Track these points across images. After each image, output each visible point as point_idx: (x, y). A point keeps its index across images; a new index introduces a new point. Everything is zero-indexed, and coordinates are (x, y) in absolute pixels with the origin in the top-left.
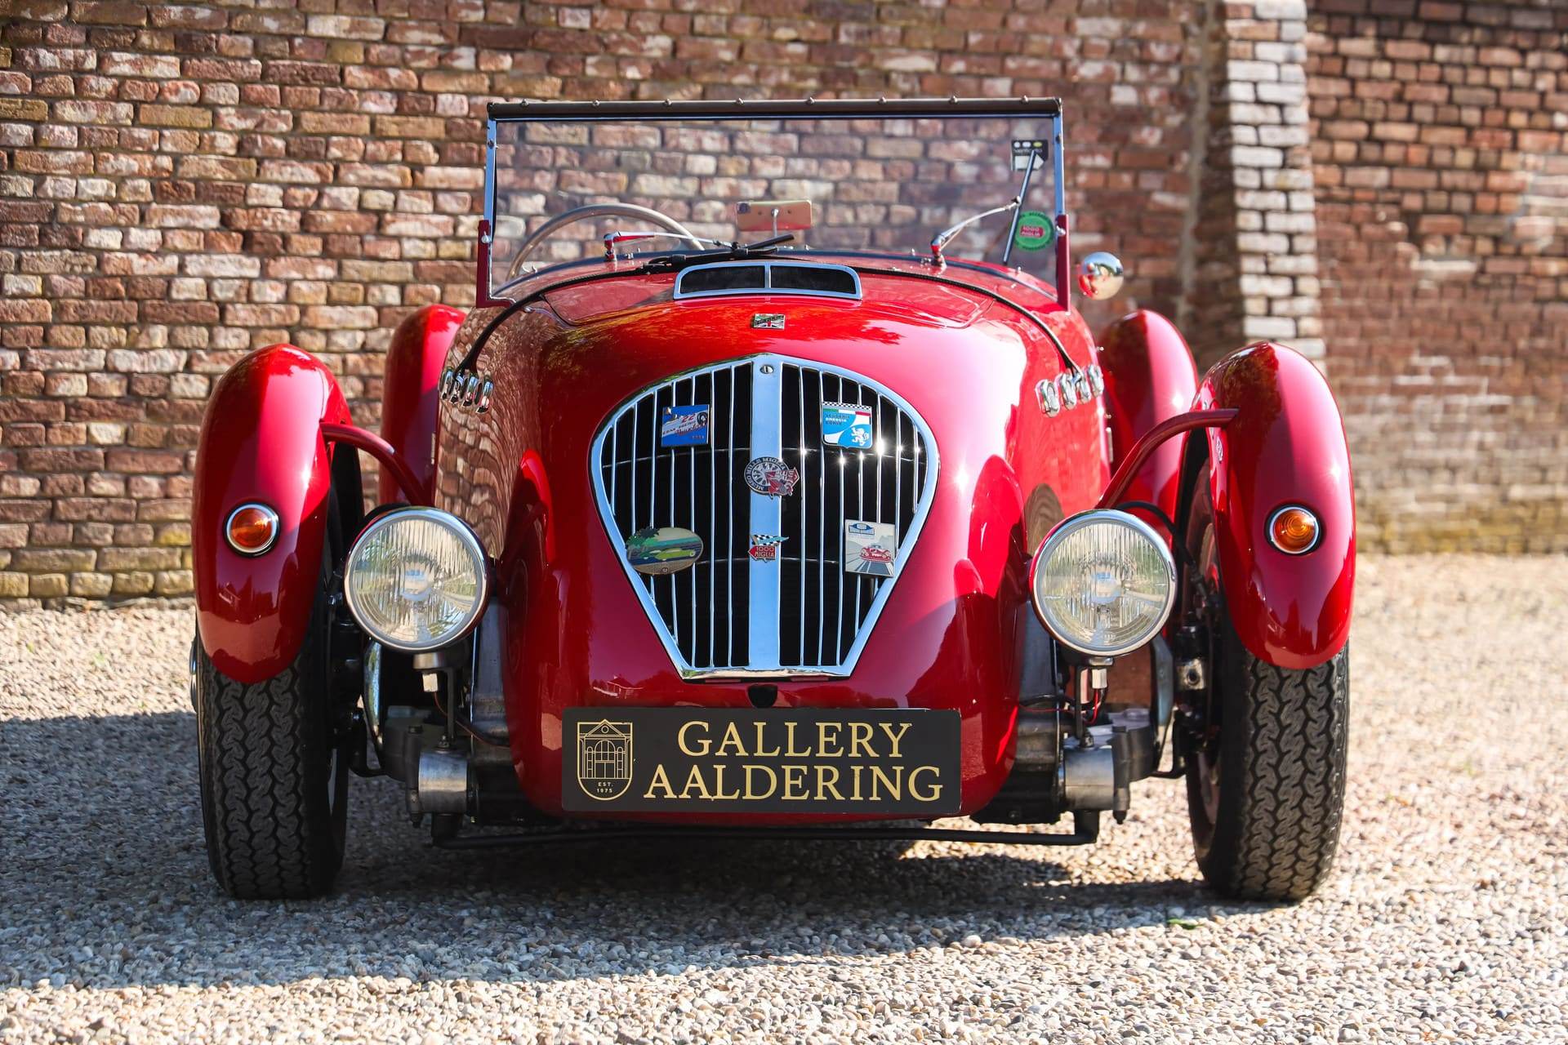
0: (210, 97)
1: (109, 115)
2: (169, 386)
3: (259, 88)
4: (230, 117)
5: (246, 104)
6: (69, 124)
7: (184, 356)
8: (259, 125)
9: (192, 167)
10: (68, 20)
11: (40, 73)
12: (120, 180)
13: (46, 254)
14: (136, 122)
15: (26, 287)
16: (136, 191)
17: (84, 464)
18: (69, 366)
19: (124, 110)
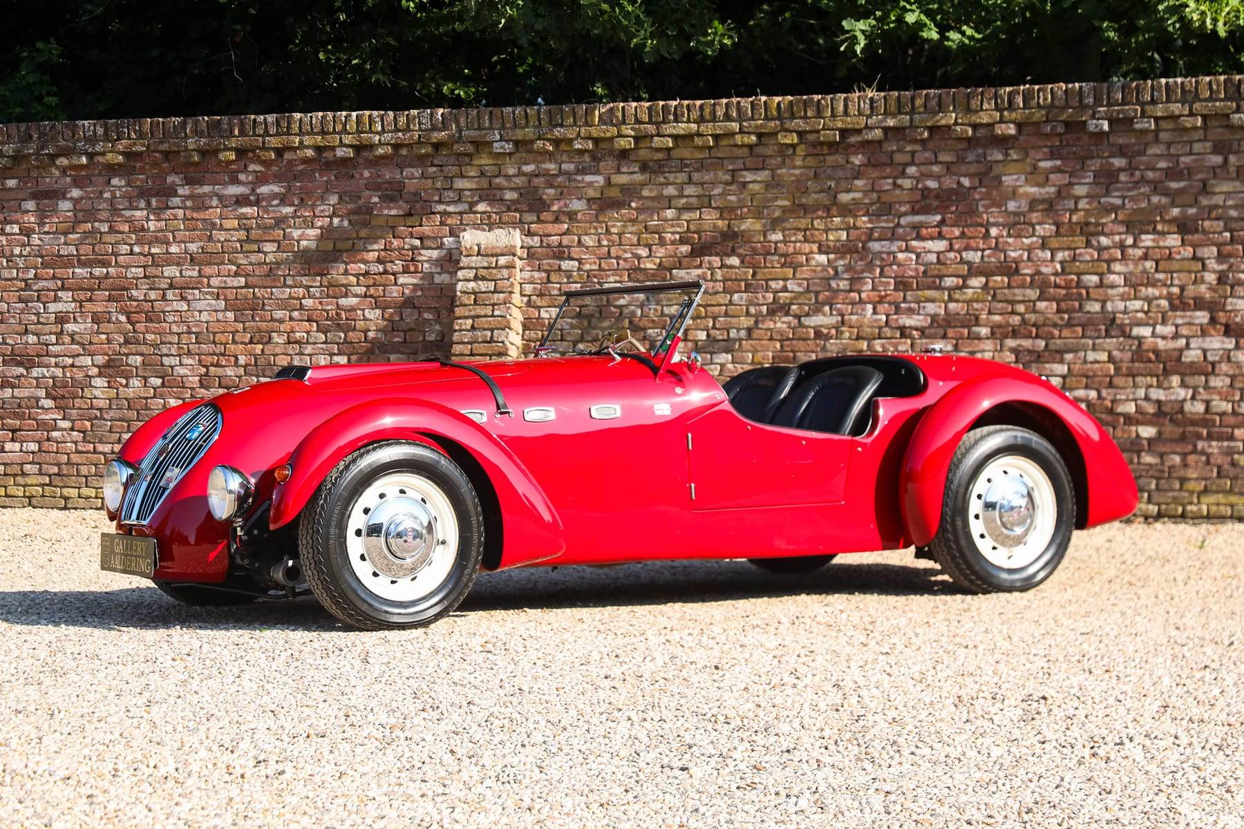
0: (1199, 254)
1: (1140, 268)
2: (1182, 407)
3: (1229, 247)
4: (1212, 264)
5: (1221, 257)
6: (1119, 274)
7: (1190, 392)
8: (1230, 267)
9: (1191, 291)
10: (1113, 222)
11: (1101, 249)
12: (1149, 300)
13: (1108, 340)
14: (1157, 270)
15: (1098, 358)
16: (1158, 306)
17: (1135, 448)
18: (1124, 397)
19: (1149, 265)
